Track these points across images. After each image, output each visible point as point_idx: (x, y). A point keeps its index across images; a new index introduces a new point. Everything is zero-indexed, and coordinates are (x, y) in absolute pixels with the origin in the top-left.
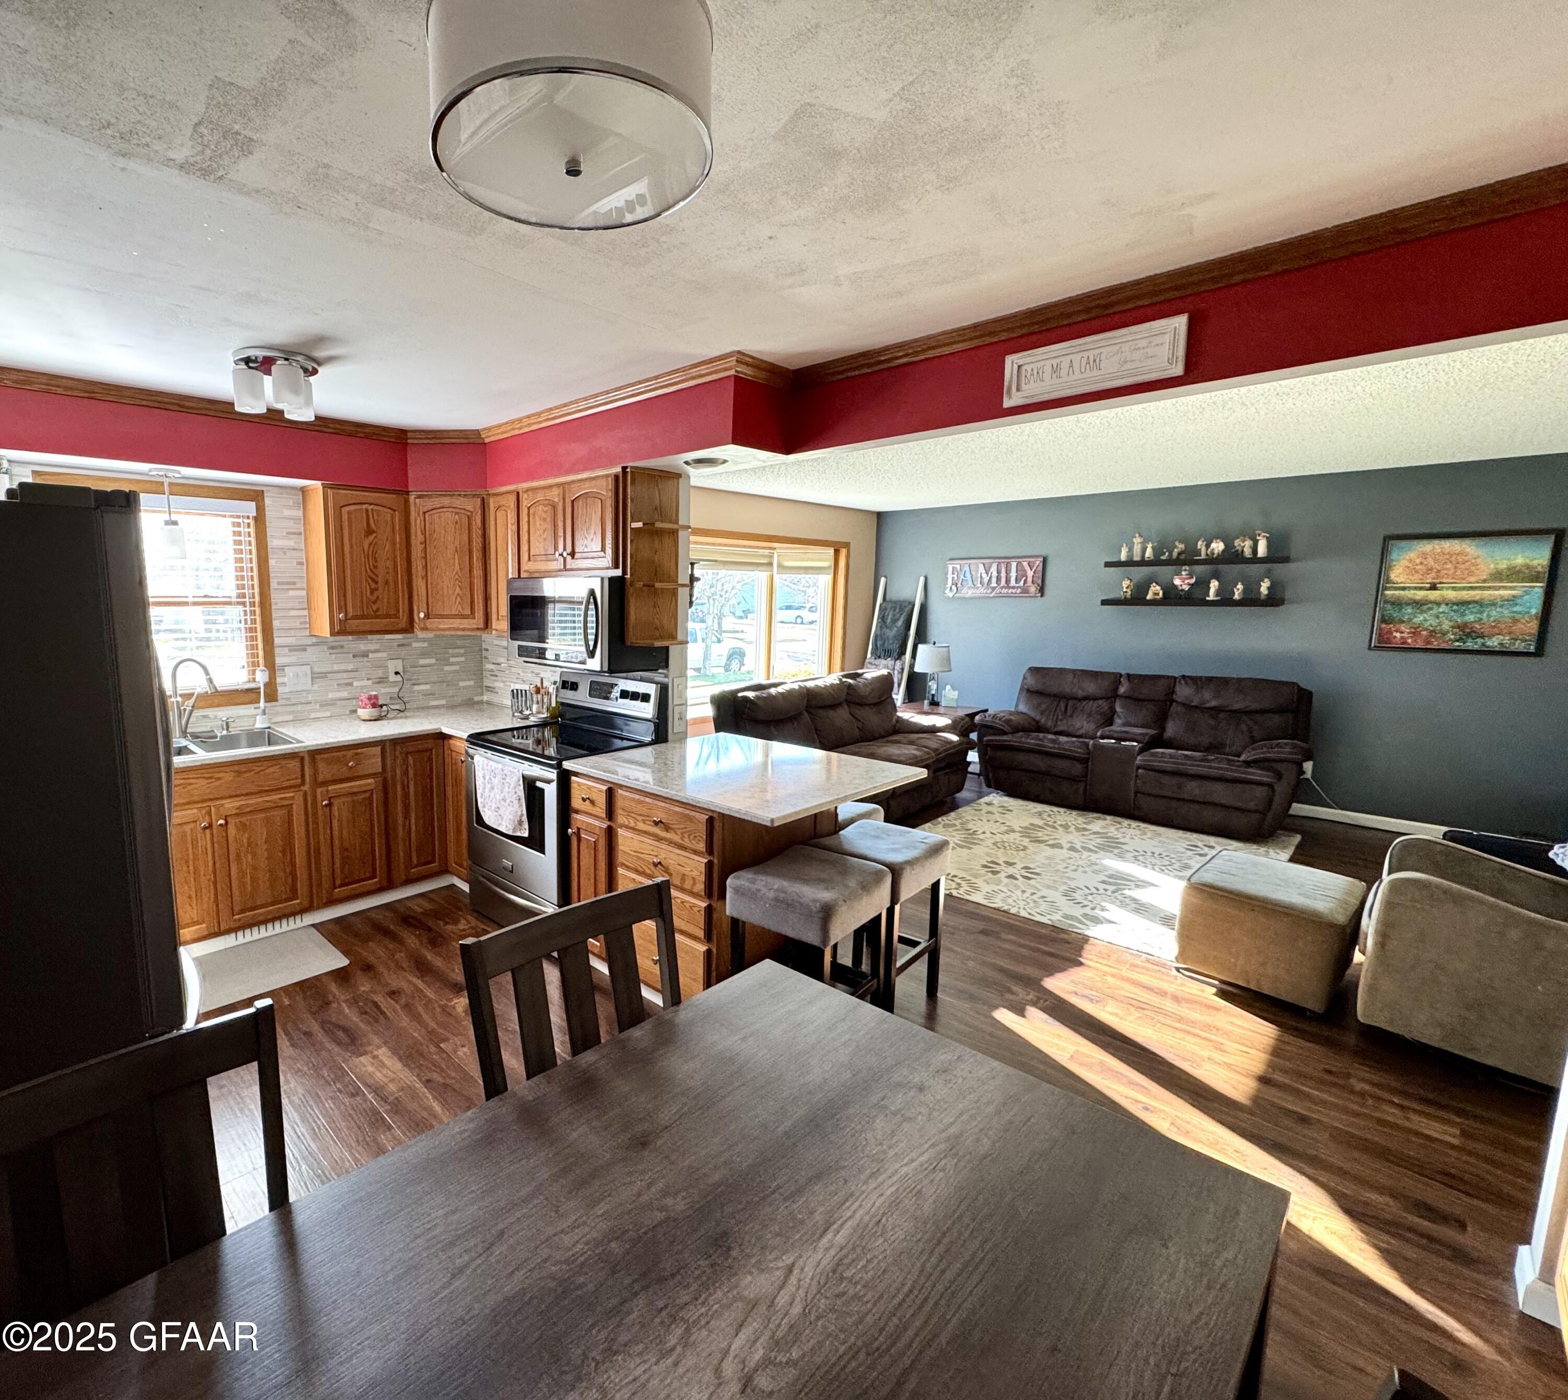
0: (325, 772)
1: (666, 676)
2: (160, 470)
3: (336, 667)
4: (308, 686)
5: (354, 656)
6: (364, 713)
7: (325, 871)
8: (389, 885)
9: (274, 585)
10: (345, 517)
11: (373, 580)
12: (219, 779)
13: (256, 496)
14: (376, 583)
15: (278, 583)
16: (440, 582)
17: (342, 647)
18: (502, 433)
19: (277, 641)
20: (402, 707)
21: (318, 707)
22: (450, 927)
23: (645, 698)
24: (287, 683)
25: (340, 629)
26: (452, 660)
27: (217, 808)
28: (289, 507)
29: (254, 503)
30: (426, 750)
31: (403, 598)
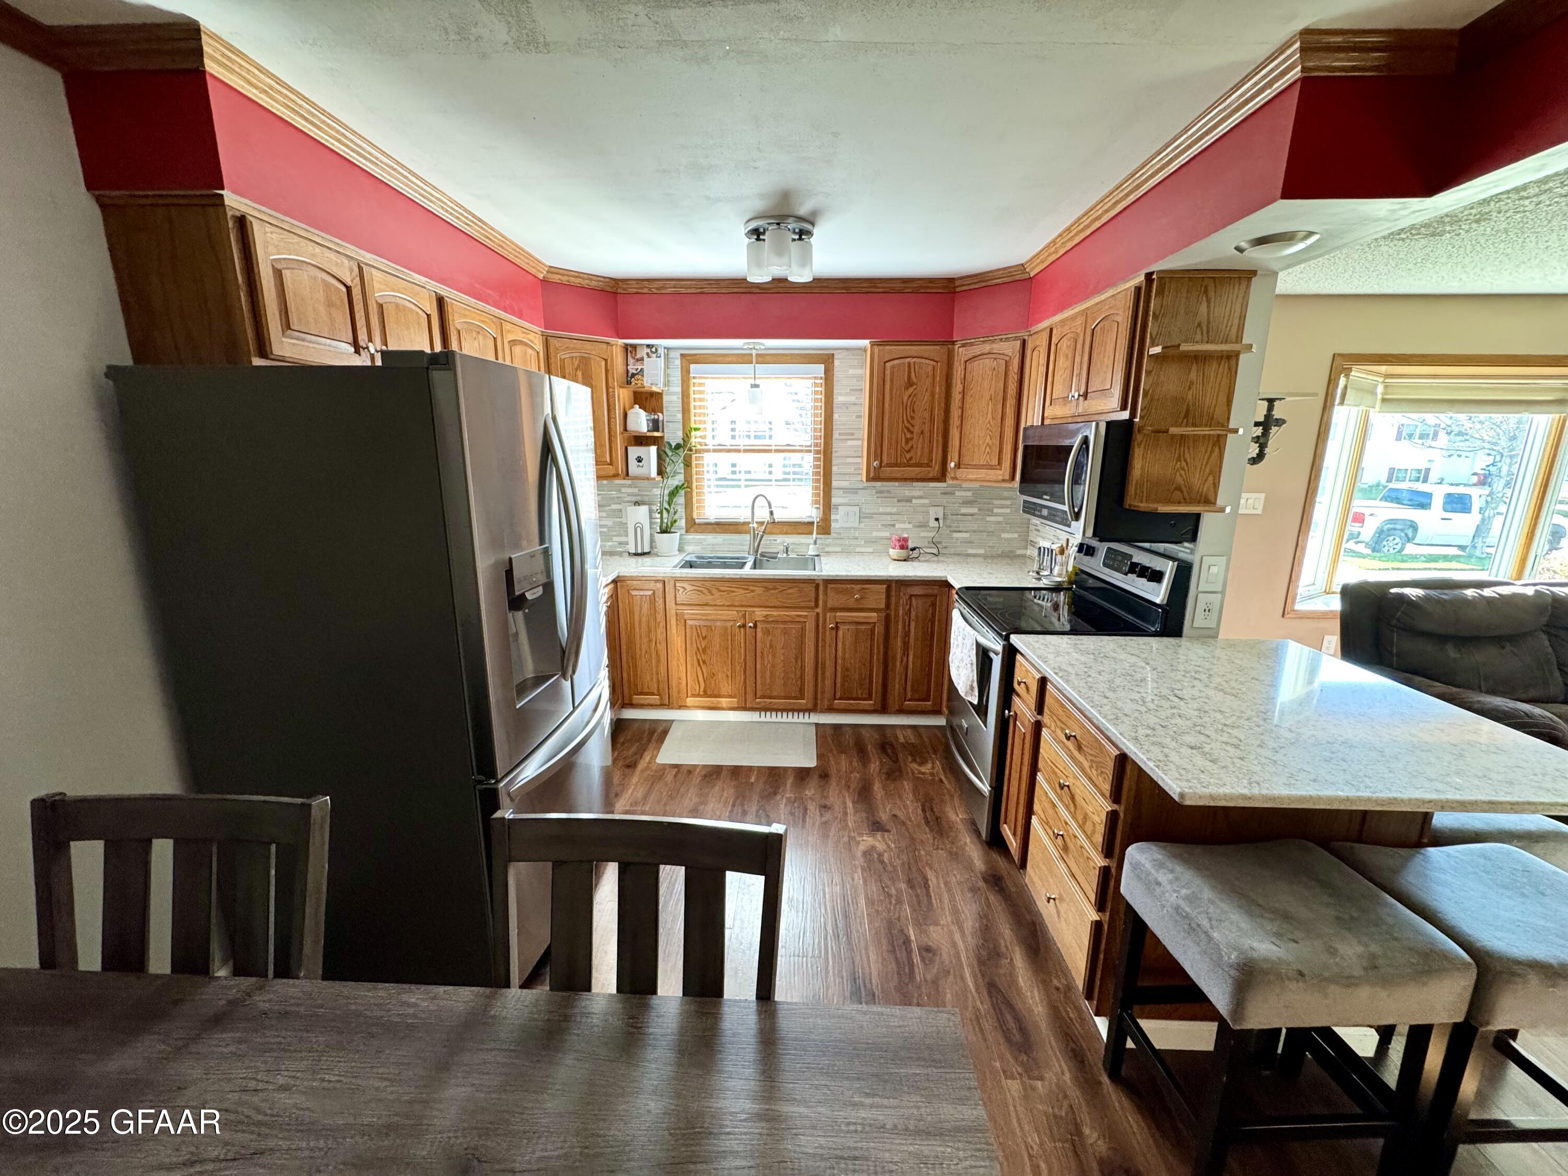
0: (834, 600)
1: (1192, 552)
2: (749, 343)
3: (881, 510)
4: (856, 524)
5: (899, 501)
6: (895, 553)
7: (828, 683)
8: (883, 709)
9: (836, 435)
10: (888, 372)
11: (909, 430)
12: (753, 591)
13: (827, 360)
14: (912, 433)
15: (840, 434)
16: (972, 431)
17: (888, 492)
18: (1042, 262)
19: (835, 484)
20: (935, 551)
21: (863, 542)
22: (914, 766)
23: (1156, 576)
24: (839, 520)
25: (875, 476)
26: (996, 510)
27: (750, 615)
28: (854, 367)
29: (823, 366)
30: (931, 596)
31: (937, 448)
